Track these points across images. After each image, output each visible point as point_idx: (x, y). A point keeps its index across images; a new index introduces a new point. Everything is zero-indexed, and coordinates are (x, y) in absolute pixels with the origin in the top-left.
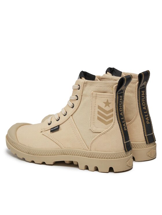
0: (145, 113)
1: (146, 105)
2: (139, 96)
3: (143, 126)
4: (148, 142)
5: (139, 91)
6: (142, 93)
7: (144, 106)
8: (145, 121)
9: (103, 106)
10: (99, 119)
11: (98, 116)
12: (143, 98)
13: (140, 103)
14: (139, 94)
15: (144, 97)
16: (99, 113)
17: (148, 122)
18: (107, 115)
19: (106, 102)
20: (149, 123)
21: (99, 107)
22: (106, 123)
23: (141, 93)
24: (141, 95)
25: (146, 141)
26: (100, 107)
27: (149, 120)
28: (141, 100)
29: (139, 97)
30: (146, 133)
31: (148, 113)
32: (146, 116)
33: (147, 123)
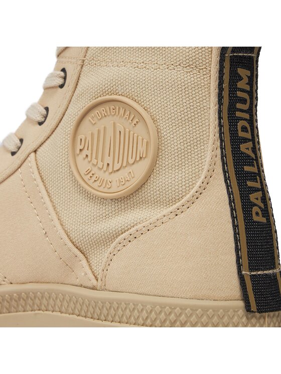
0: (247, 168)
1: (253, 135)
2: (226, 85)
3: (235, 227)
4: (254, 307)
5: (227, 64)
6: (241, 79)
7: (245, 140)
8: (247, 206)
12: (244, 101)
13: (225, 121)
14: (226, 78)
15: (245, 96)
17: (257, 214)
20: (264, 220)
23: (235, 78)
24: (233, 88)
25: (245, 298)
27: (262, 205)
28: (232, 109)
29: (226, 94)
30: (245, 261)
31: (259, 175)
32: (250, 184)
33: (255, 218)
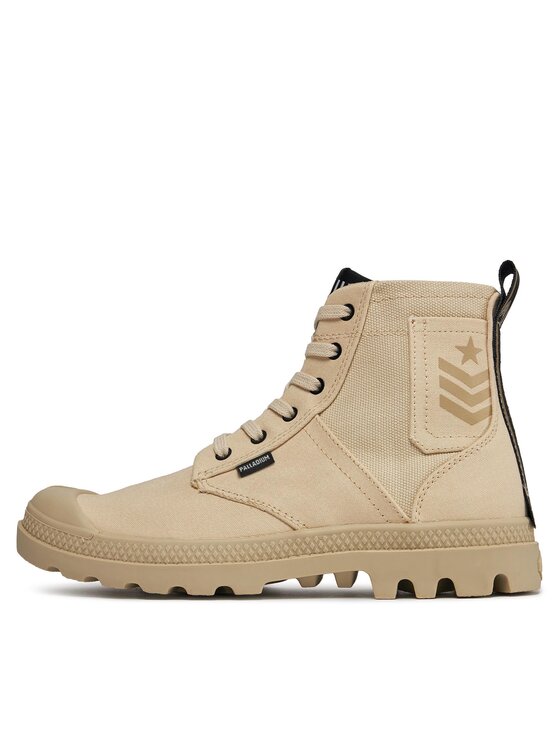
9: (455, 359)
10: (445, 403)
11: (441, 396)
16: (444, 384)
18: (472, 391)
19: (465, 345)
21: (443, 364)
22: (472, 420)
26: (446, 362)
